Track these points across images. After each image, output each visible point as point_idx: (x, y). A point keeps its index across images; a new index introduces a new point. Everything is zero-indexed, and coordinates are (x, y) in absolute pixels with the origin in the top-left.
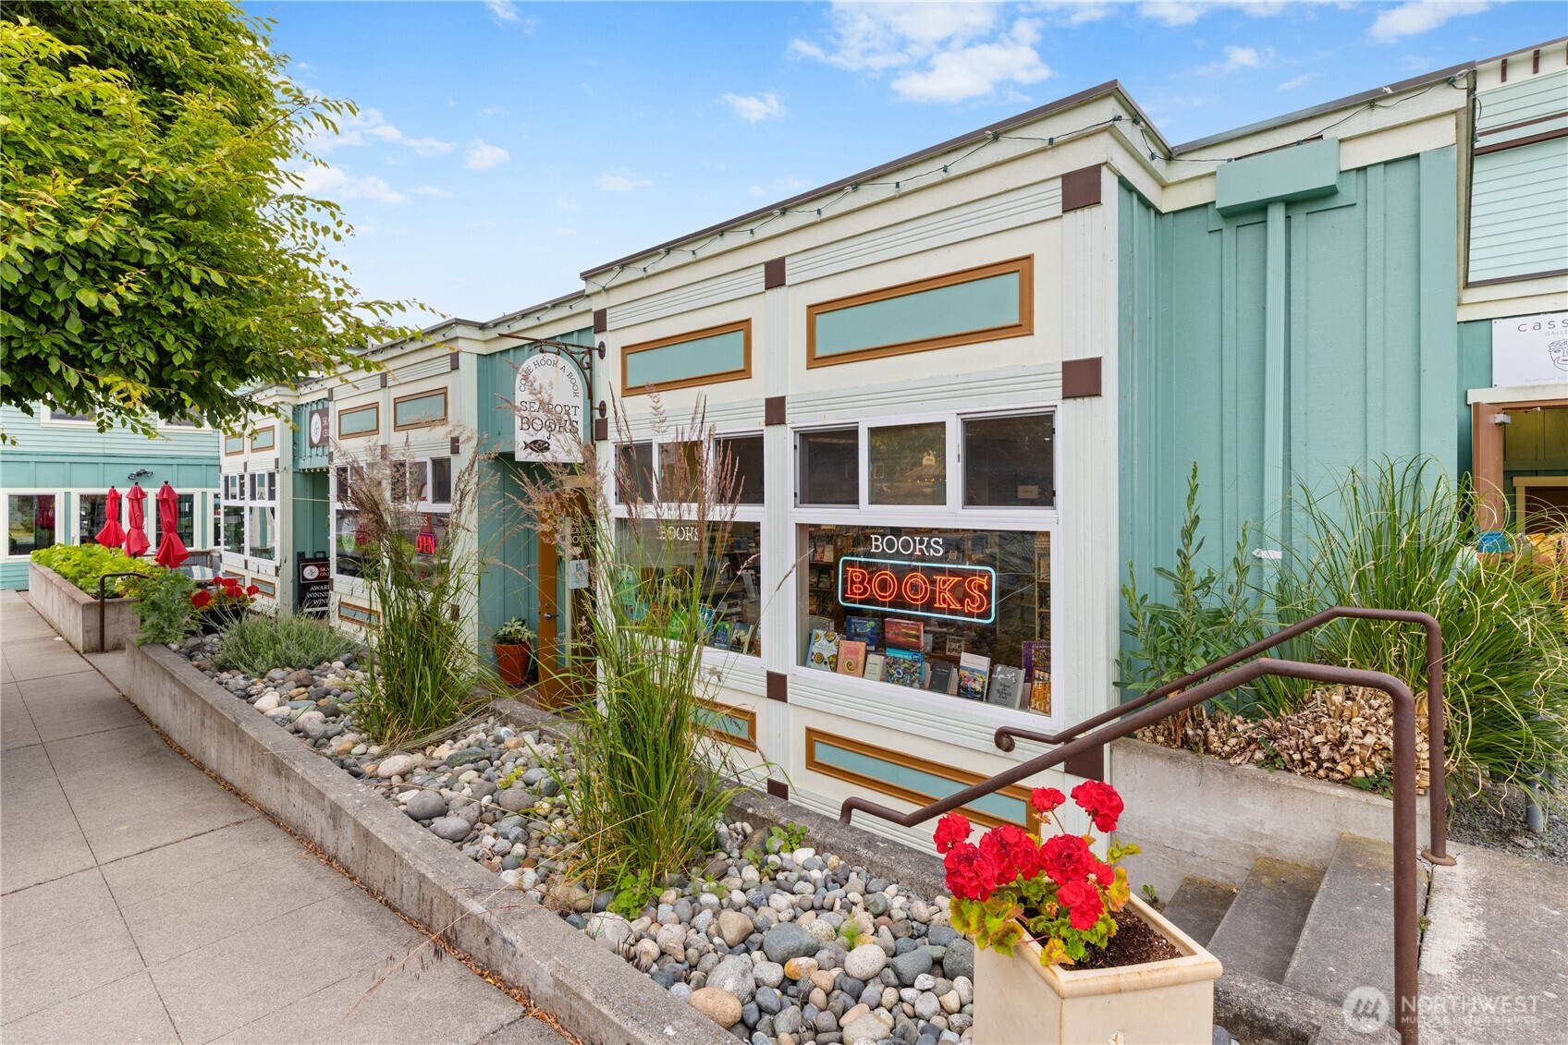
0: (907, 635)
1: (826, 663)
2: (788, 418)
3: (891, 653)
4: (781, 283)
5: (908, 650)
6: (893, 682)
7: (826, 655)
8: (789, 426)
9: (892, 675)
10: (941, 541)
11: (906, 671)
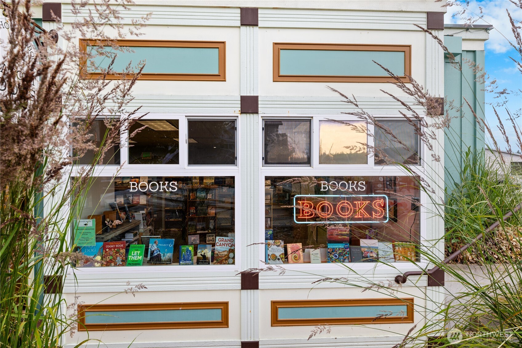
0: (342, 235)
1: (279, 259)
2: (260, 110)
3: (330, 246)
4: (255, 24)
5: (342, 243)
6: (332, 262)
7: (278, 254)
8: (260, 115)
9: (331, 258)
10: (364, 183)
11: (340, 254)
